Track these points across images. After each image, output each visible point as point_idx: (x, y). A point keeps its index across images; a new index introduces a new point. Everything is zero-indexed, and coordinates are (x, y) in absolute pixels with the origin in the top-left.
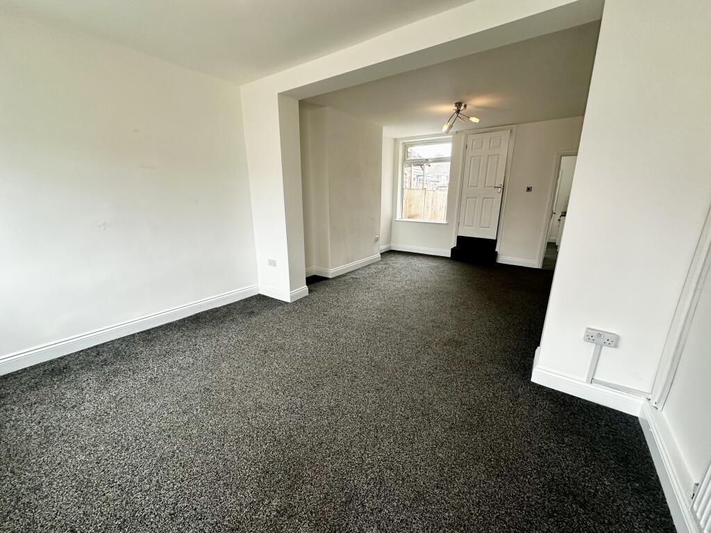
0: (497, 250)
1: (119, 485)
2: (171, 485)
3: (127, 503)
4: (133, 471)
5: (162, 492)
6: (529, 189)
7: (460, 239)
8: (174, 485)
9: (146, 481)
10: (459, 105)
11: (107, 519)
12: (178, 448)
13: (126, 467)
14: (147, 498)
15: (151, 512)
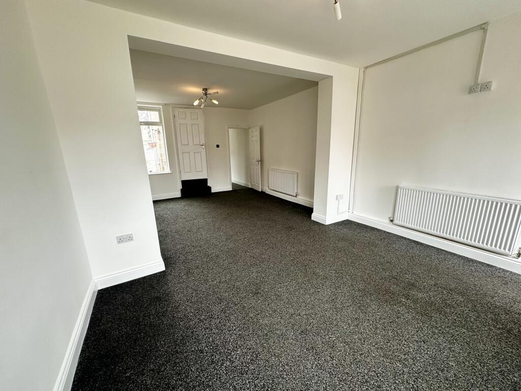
0: (209, 184)
1: (414, 382)
2: (405, 346)
3: (426, 371)
4: (400, 374)
5: (411, 350)
6: (218, 146)
7: (184, 182)
8: (405, 344)
9: (406, 363)
10: (205, 90)
11: (441, 381)
12: (373, 346)
13: (397, 382)
14: (418, 358)
15: (427, 354)
